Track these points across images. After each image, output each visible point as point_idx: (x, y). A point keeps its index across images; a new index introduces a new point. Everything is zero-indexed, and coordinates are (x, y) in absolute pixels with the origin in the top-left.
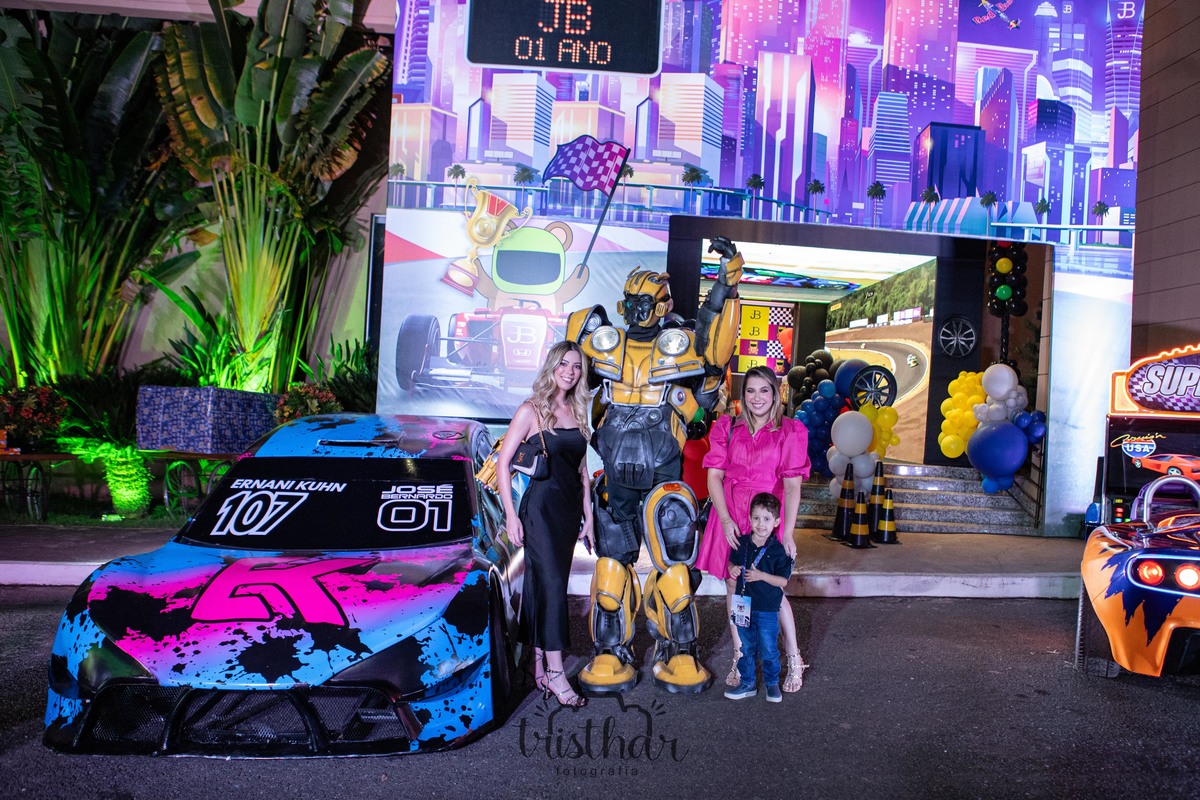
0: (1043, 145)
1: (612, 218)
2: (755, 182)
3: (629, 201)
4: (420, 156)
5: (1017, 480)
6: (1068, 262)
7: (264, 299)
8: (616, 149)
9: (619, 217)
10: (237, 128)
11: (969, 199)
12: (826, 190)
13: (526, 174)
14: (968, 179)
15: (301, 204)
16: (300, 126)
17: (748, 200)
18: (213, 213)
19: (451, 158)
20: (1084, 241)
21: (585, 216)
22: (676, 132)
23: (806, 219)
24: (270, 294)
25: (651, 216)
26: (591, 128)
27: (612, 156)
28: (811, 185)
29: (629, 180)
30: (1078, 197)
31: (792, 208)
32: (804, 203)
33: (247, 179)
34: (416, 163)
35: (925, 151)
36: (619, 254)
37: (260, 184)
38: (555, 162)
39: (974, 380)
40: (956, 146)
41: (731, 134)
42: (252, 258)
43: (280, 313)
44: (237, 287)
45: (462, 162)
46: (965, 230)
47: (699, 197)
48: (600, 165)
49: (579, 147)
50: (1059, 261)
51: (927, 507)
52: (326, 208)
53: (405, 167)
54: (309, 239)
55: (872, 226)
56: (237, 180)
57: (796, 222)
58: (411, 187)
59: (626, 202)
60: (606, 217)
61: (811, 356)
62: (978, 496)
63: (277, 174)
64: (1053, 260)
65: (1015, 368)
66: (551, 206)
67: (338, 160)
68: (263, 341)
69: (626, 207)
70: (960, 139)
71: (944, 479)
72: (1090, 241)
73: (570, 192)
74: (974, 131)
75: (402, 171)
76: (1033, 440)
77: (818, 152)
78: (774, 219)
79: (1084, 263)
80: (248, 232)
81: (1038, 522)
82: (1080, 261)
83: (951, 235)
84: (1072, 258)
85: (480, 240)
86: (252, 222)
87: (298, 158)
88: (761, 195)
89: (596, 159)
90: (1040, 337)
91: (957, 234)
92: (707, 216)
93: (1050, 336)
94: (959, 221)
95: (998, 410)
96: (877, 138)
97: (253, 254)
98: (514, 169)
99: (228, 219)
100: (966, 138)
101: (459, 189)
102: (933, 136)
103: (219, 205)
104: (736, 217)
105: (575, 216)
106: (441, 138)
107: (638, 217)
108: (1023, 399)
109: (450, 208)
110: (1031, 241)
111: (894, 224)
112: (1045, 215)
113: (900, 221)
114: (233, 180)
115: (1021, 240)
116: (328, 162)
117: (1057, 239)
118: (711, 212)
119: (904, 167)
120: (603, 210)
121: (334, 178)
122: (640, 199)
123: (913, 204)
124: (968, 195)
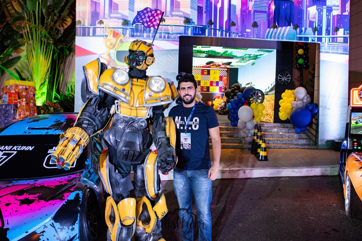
0: (315, 6)
1: (158, 37)
2: (210, 23)
3: (164, 31)
4: (87, 17)
5: (307, 128)
6: (325, 49)
7: (42, 72)
8: (159, 12)
9: (160, 37)
10: (29, 12)
11: (289, 27)
12: (236, 25)
13: (126, 22)
14: (288, 20)
15: (52, 38)
16: (50, 10)
17: (208, 29)
18: (23, 42)
19: (98, 18)
20: (331, 41)
21: (148, 37)
22: (181, 5)
23: (229, 35)
24: (44, 70)
25: (172, 36)
26: (149, 5)
27: (158, 15)
28: (231, 23)
29: (164, 23)
30: (328, 25)
31: (224, 32)
32: (228, 30)
33: (34, 30)
34: (86, 20)
35: (272, 10)
36: (161, 50)
37: (38, 31)
38: (136, 17)
39: (291, 93)
40: (284, 7)
41: (201, 5)
42: (37, 57)
43: (47, 77)
44: (32, 68)
45: (103, 19)
46: (288, 38)
47: (190, 29)
48: (153, 18)
49: (145, 12)
50: (322, 49)
51: (276, 139)
52: (63, 39)
53: (82, 21)
54: (57, 51)
55: (254, 38)
56: (30, 30)
57: (226, 37)
58: (84, 29)
59: (163, 31)
60: (156, 37)
61: (233, 86)
62: (294, 134)
63: (44, 28)
64: (319, 49)
65: (305, 88)
66: (135, 34)
67: (65, 22)
68: (42, 86)
69: (163, 33)
70: (285, 5)
71: (281, 128)
72: (333, 41)
73: (142, 28)
74: (290, 2)
75: (81, 23)
76: (313, 114)
77: (233, 11)
78: (217, 36)
79: (331, 49)
80: (35, 48)
81: (316, 143)
82: (329, 49)
83: (282, 40)
84: (326, 48)
85: (110, 48)
86: (36, 45)
87: (51, 22)
88: (213, 27)
89: (151, 16)
90: (315, 77)
91: (285, 40)
92: (193, 36)
93: (319, 76)
94: (285, 35)
95: (300, 103)
96: (255, 5)
97: (37, 55)
98: (121, 21)
99: (28, 44)
100: (287, 5)
101: (102, 29)
102: (275, 4)
103: (25, 39)
104: (204, 36)
105: (145, 37)
106: (95, 10)
107: (168, 37)
108: (309, 99)
109: (99, 36)
110: (312, 42)
111: (262, 37)
112: (316, 32)
113: (264, 36)
114: (29, 30)
115: (308, 42)
116: (61, 23)
117: (321, 41)
118: (194, 34)
119: (265, 16)
120: (154, 34)
121: (64, 29)
122: (168, 30)
123: (268, 29)
124: (288, 26)
